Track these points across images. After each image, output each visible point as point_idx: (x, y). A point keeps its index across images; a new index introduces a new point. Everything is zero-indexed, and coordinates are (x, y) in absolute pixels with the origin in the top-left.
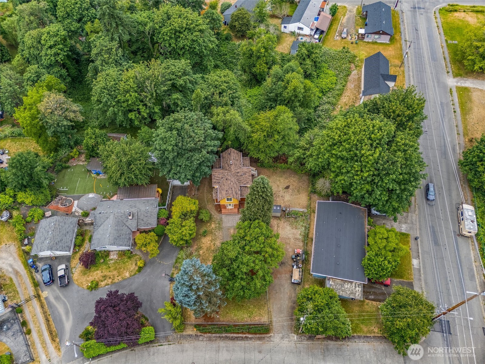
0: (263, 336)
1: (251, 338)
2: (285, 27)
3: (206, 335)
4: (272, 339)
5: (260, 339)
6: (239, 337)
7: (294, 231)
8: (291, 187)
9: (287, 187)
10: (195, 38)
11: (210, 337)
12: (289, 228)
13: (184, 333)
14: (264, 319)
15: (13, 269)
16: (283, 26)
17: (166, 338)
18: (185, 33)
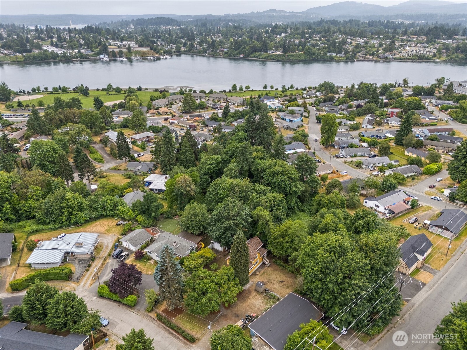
0: (188, 343)
1: (180, 340)
2: (366, 202)
3: (158, 322)
4: (191, 348)
5: (185, 343)
6: (174, 334)
7: (263, 305)
8: (284, 283)
9: (282, 282)
10: (283, 180)
11: (160, 324)
12: (260, 301)
13: (149, 314)
14: (197, 336)
15: (108, 244)
16: (365, 201)
17: (139, 310)
18: (280, 175)
